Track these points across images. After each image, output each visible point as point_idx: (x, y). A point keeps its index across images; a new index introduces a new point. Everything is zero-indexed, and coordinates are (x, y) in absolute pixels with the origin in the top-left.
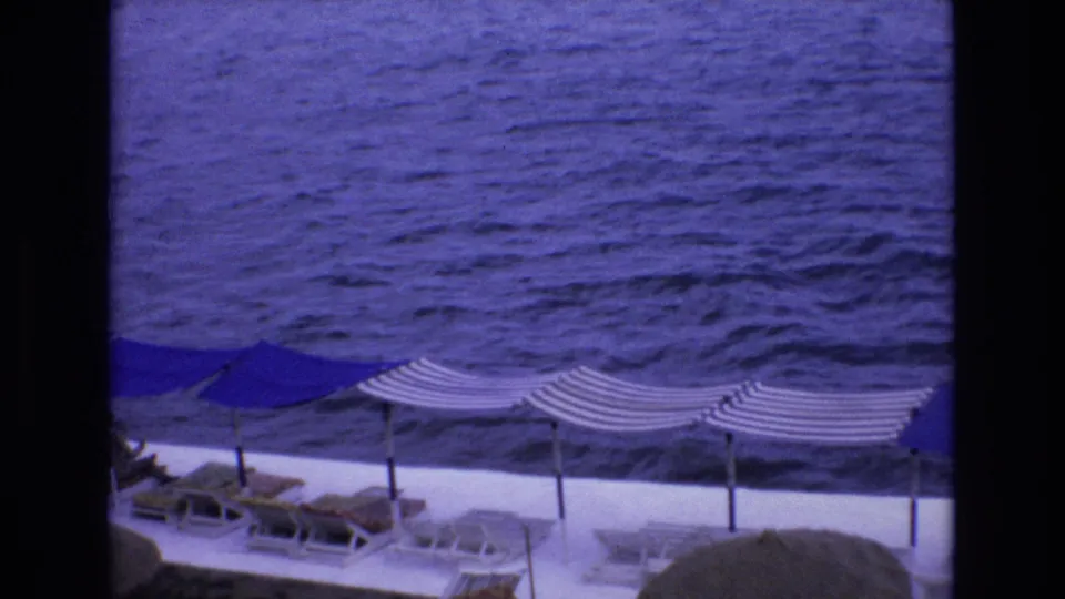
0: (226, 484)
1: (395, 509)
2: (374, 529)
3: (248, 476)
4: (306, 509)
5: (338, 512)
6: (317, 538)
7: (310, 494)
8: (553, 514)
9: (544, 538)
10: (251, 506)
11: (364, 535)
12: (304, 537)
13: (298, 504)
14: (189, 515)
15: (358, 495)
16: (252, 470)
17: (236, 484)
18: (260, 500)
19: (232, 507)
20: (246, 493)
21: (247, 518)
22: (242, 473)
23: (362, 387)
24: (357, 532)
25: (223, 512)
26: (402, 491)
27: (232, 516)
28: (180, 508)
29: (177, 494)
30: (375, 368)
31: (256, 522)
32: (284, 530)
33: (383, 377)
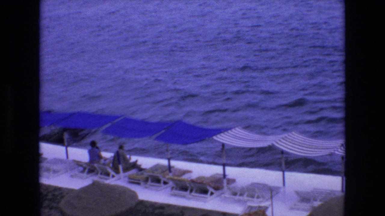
0: (163, 172)
1: (225, 181)
2: (217, 189)
3: (172, 169)
4: (193, 181)
5: (204, 182)
6: (196, 192)
7: (194, 176)
8: (281, 185)
9: (277, 193)
10: (172, 180)
11: (213, 191)
12: (191, 191)
13: (189, 179)
14: (149, 183)
15: (212, 177)
16: (173, 167)
17: (168, 172)
18: (176, 178)
19: (165, 180)
20: (170, 175)
21: (171, 183)
22: (170, 168)
23: (215, 138)
24: (211, 190)
25: (162, 182)
26: (227, 175)
27: (165, 183)
28: (146, 180)
29: (146, 175)
30: (219, 131)
31: (174, 186)
32: (184, 188)
33: (222, 134)
